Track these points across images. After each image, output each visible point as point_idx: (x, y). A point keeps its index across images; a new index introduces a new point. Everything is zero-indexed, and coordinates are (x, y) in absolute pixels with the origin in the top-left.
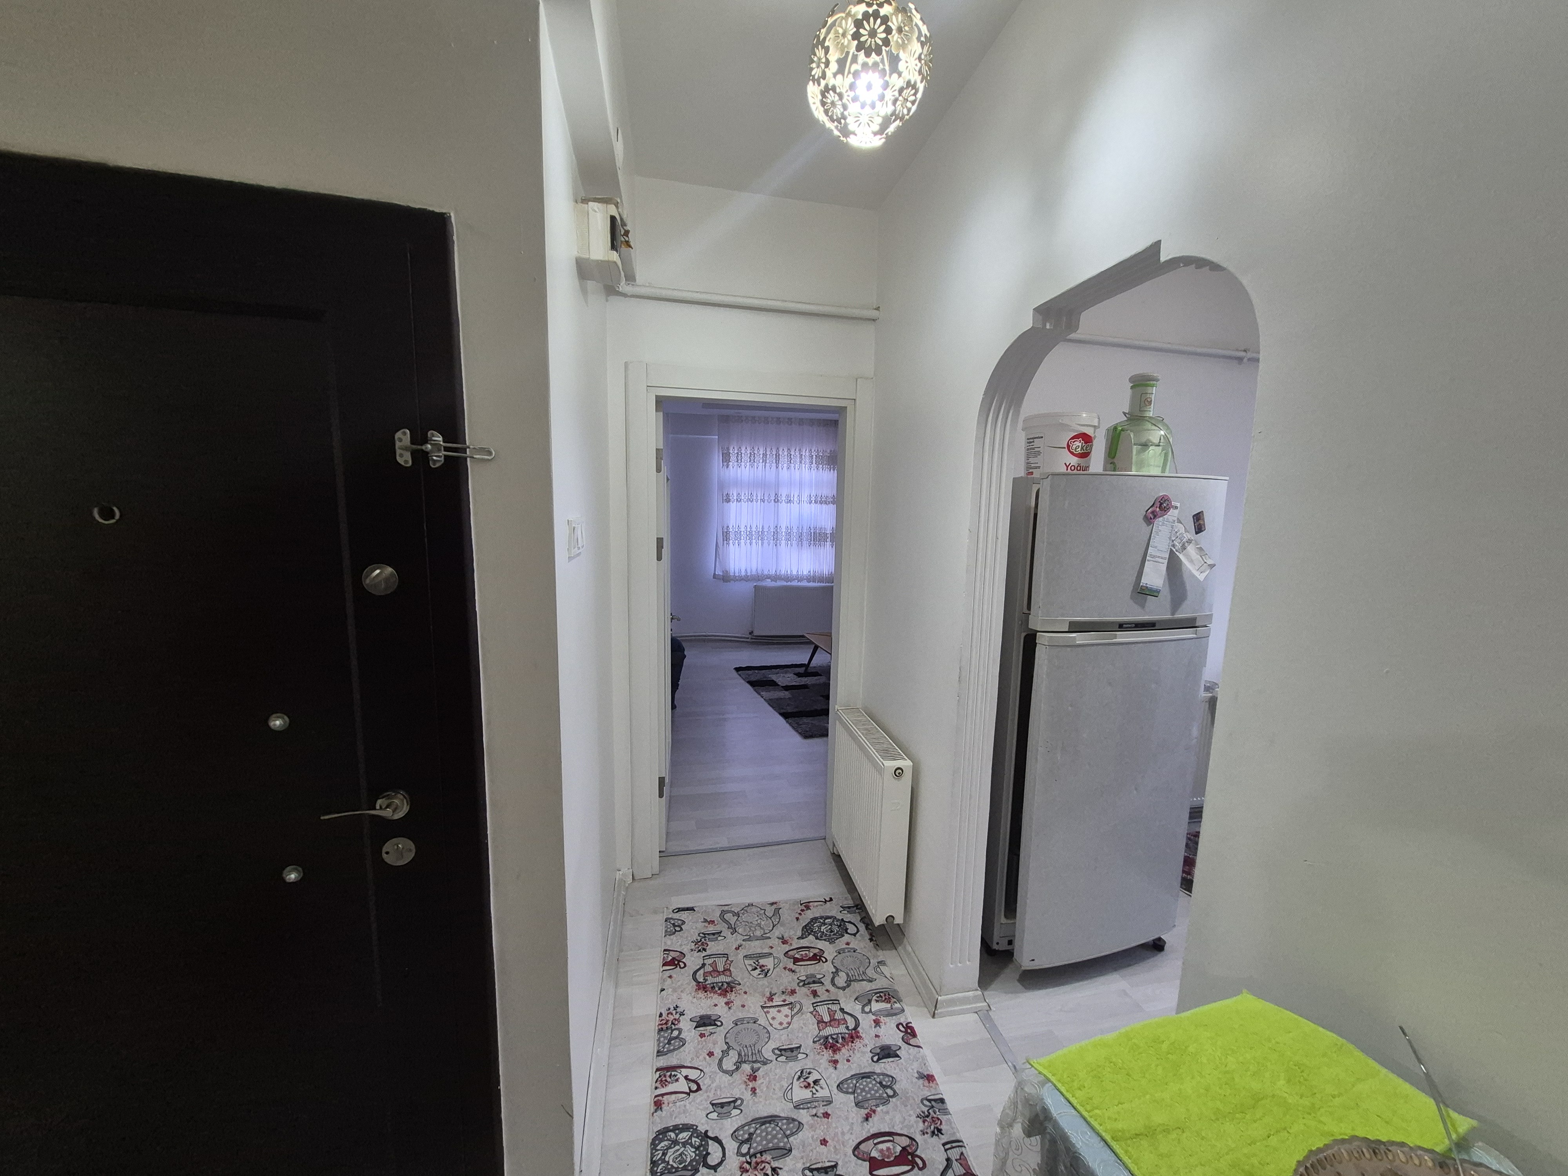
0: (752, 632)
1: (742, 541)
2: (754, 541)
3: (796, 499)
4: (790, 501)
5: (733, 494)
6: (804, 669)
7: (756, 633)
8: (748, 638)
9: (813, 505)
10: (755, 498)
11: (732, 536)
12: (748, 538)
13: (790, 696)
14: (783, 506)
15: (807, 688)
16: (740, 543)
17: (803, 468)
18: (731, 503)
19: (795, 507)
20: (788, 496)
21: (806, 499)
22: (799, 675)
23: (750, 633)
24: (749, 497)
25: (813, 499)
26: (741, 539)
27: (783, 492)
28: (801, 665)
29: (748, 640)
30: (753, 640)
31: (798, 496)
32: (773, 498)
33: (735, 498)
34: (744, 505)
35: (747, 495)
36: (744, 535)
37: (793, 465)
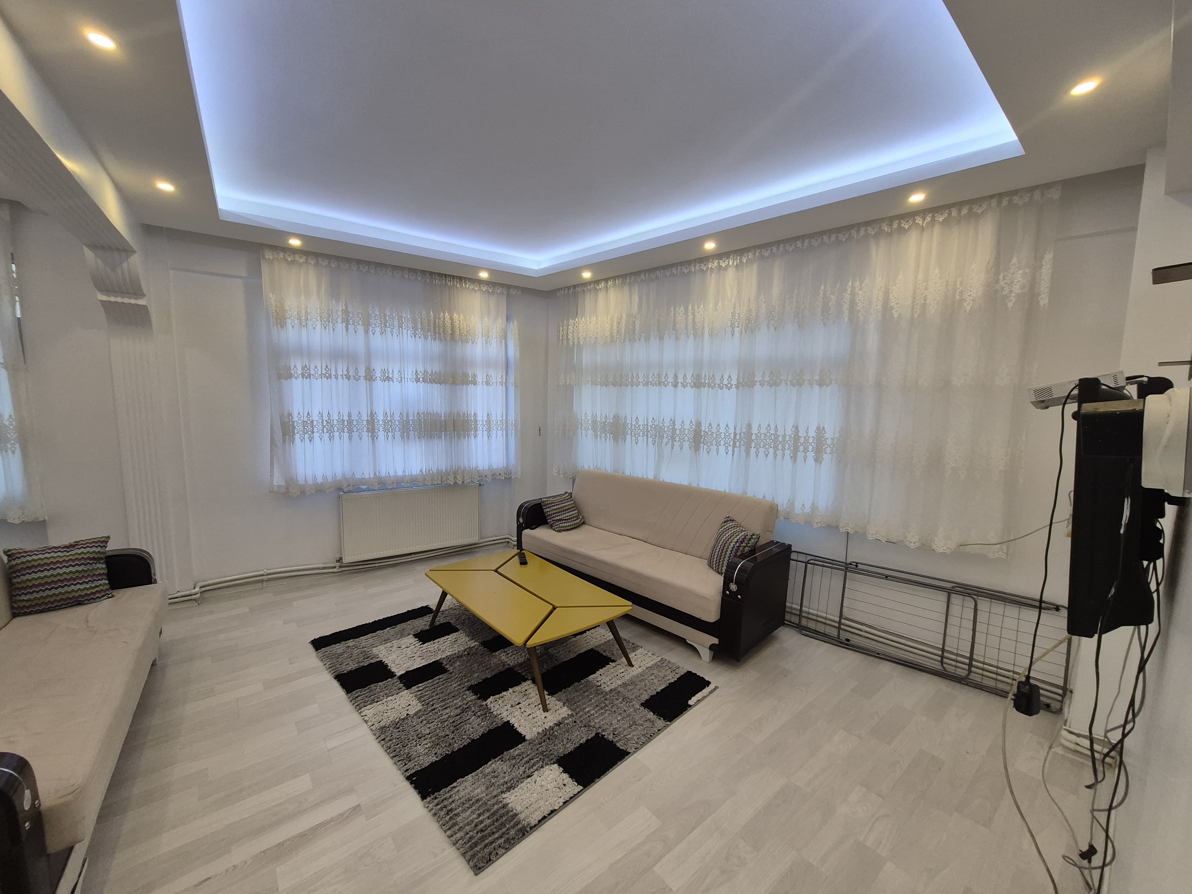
0: (341, 559)
1: (316, 435)
2: (336, 434)
3: (396, 376)
4: (388, 379)
5: (295, 366)
6: (428, 618)
7: (347, 559)
8: (335, 567)
9: (421, 385)
10: (333, 373)
11: (299, 428)
12: (325, 430)
13: (416, 706)
14: (379, 385)
15: (443, 670)
16: (313, 438)
17: (405, 335)
18: (294, 379)
19: (395, 386)
20: (383, 371)
21: (410, 377)
22: (424, 637)
23: (338, 561)
24: (324, 372)
25: (421, 376)
26: (313, 432)
27: (378, 368)
28: (424, 611)
29: (335, 570)
30: (343, 569)
31: (399, 371)
32: (362, 373)
33: (300, 372)
34: (317, 383)
35: (319, 368)
36: (318, 427)
37: (389, 330)
